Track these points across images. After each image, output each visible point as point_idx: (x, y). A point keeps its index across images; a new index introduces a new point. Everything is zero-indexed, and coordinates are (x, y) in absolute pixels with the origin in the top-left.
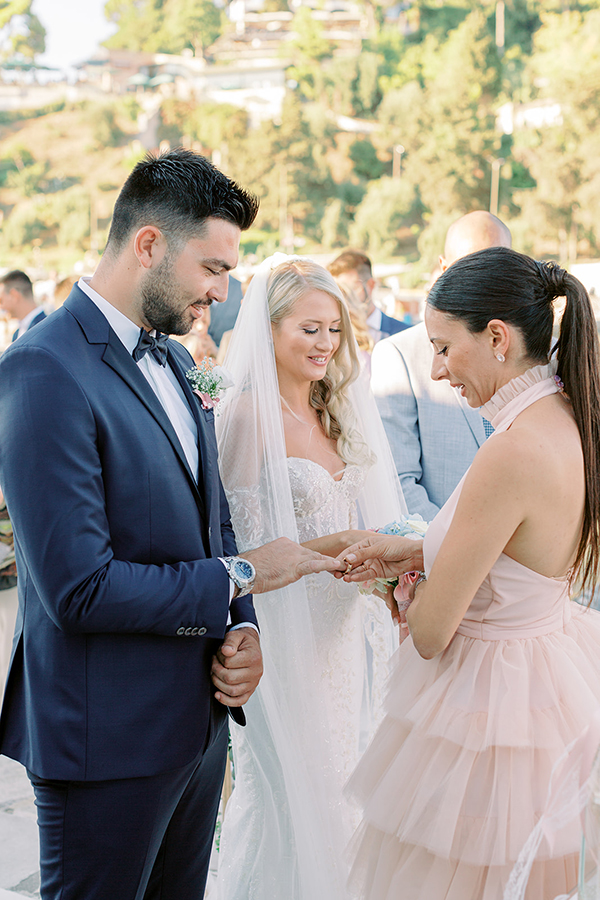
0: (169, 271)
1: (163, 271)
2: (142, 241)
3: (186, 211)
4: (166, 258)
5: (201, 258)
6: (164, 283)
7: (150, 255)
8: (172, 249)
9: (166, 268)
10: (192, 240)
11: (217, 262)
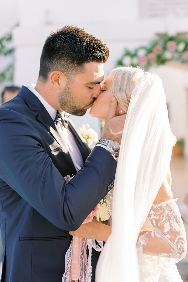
0: (70, 91)
1: (67, 91)
2: (53, 78)
3: (73, 61)
4: (67, 85)
5: (85, 82)
6: (69, 97)
7: (59, 84)
8: (70, 81)
9: (68, 90)
10: (78, 75)
11: (92, 83)
